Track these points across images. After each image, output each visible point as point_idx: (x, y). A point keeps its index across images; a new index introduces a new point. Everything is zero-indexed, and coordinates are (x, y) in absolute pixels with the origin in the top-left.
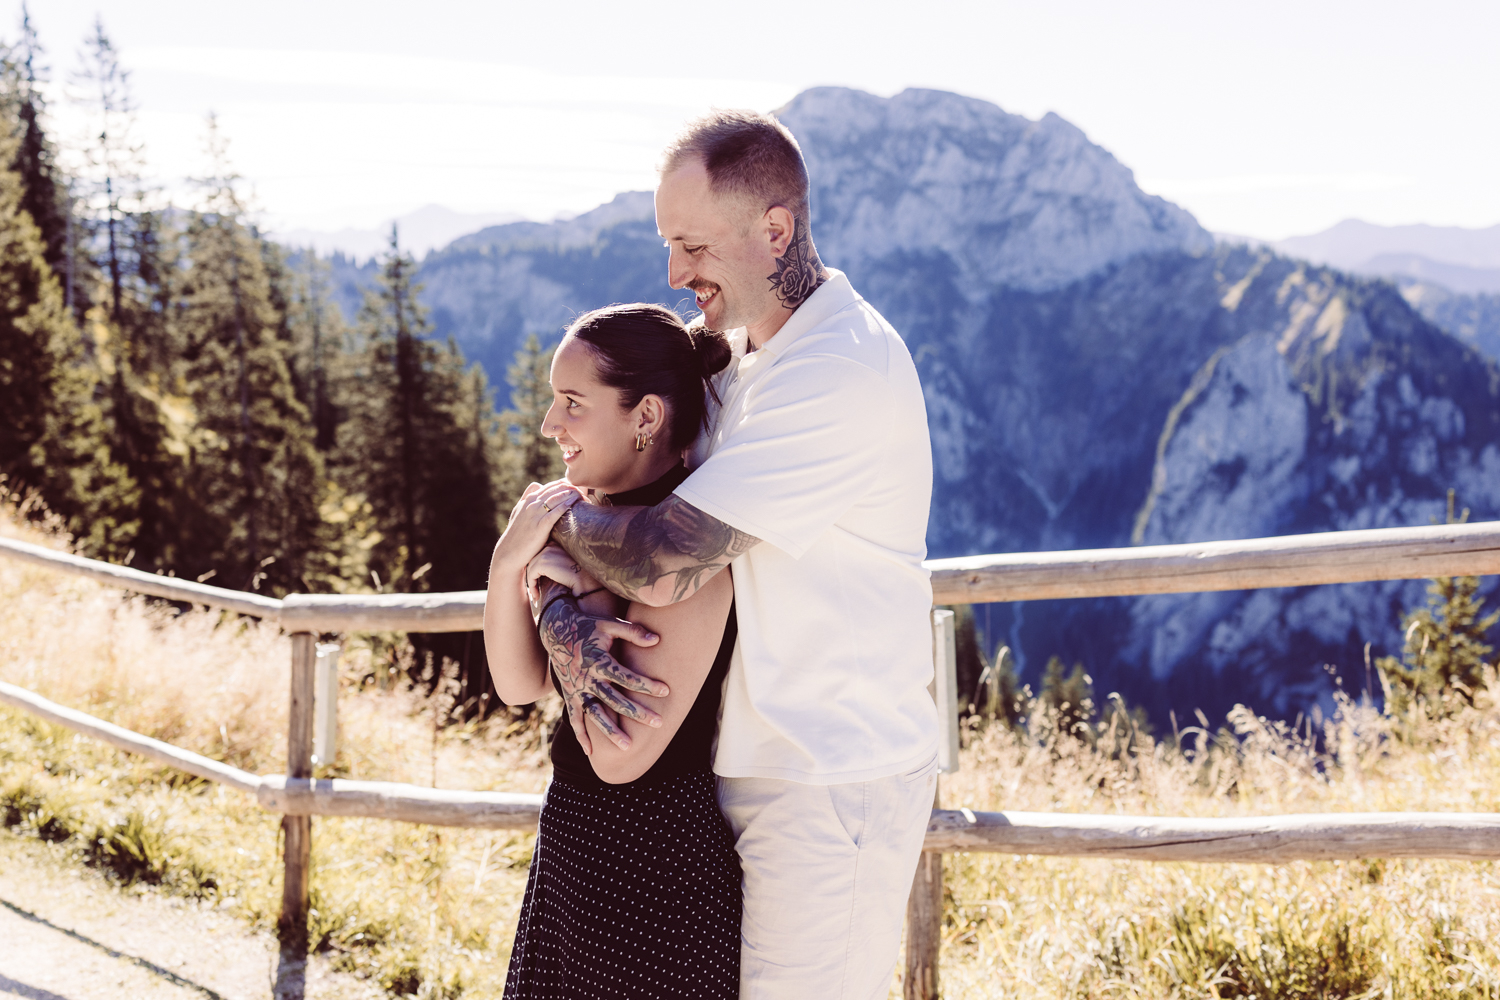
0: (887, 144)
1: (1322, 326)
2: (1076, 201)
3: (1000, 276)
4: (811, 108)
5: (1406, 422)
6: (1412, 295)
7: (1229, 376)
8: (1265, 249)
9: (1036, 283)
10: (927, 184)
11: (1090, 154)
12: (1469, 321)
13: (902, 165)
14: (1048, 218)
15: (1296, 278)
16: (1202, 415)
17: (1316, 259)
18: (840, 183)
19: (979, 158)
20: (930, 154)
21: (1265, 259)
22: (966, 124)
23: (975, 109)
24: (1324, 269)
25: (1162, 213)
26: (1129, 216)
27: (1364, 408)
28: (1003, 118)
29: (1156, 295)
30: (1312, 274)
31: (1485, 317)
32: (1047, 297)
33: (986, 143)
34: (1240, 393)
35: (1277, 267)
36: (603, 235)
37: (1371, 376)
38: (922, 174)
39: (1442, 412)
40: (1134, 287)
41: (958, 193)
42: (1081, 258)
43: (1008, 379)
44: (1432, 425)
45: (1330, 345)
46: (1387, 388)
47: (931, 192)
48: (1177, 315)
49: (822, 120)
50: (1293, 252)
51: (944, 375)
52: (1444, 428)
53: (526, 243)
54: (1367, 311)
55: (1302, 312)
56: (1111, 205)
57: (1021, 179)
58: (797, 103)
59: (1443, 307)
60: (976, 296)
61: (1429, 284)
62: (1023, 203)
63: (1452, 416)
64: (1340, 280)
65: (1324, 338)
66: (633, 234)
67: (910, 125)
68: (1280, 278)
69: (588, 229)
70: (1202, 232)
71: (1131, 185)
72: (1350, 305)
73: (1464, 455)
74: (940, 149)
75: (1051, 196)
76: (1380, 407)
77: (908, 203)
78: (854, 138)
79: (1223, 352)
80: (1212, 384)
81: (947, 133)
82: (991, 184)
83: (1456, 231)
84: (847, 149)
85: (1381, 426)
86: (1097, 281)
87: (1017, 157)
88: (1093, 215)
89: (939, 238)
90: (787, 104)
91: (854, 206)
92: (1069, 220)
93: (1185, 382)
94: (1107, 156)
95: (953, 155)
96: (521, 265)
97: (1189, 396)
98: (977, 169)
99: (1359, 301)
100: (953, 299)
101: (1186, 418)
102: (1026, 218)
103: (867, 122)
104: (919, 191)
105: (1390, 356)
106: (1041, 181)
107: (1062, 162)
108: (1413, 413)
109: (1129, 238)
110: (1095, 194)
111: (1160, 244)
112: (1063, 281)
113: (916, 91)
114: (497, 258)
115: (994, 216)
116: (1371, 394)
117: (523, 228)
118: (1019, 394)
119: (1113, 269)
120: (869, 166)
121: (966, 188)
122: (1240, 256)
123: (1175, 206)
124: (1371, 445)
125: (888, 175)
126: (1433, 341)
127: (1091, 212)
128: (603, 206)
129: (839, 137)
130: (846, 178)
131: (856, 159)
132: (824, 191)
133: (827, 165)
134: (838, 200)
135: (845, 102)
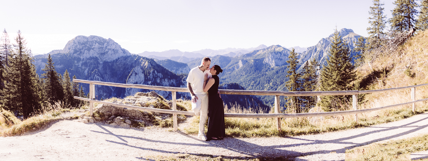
0: (88, 43)
1: (145, 65)
2: (113, 50)
3: (104, 60)
4: (78, 39)
5: (156, 76)
6: (155, 60)
7: (135, 72)
8: (138, 55)
9: (109, 61)
10: (94, 48)
11: (115, 43)
12: (161, 63)
13: (90, 46)
14: (110, 52)
15: (142, 59)
16: (132, 77)
17: (144, 57)
18: (82, 48)
19: (101, 45)
20: (94, 44)
21: (138, 57)
22: (99, 40)
23: (100, 38)
24: (145, 57)
25: (124, 51)
26: (120, 51)
27: (151, 75)
28: (103, 39)
29: (124, 62)
30: (143, 58)
31: (163, 63)
32: (110, 62)
33: (101, 43)
34: (136, 74)
35: (140, 57)
37: (152, 71)
38: (93, 47)
39: (160, 75)
40: (121, 61)
41: (98, 49)
42: (115, 57)
43: (106, 73)
44: (159, 76)
45: (146, 67)
46: (154, 72)
47: (94, 49)
48: (127, 64)
49: (79, 40)
50: (141, 55)
51: (98, 73)
52: (160, 77)
53: (41, 58)
54: (150, 63)
55: (143, 63)
56: (118, 50)
57: (106, 47)
58: (76, 38)
59: (158, 62)
60: (101, 63)
61: (156, 59)
62: (107, 50)
63: (161, 75)
64: (147, 59)
65: (146, 66)
66: (55, 56)
67: (91, 40)
68: (140, 59)
70: (129, 53)
71: (120, 47)
72: (148, 62)
73: (163, 80)
74: (95, 44)
75: (110, 49)
76: (153, 75)
77: (91, 50)
78: (84, 42)
79: (134, 68)
80: (132, 73)
81: (96, 41)
82: (102, 48)
83: (158, 53)
84: (83, 44)
85: (153, 77)
86: (117, 60)
87: (105, 44)
88: (116, 51)
89: (96, 55)
91: (84, 51)
92: (113, 52)
93: (129, 73)
94: (117, 44)
95: (97, 44)
96: (41, 60)
97: (130, 75)
98: (100, 46)
99: (149, 62)
100: (98, 63)
101: (130, 77)
102: (107, 52)
103: (86, 40)
104: (93, 49)
105: (154, 68)
106: (109, 48)
107: (111, 45)
108: (157, 75)
109: (121, 54)
110: (116, 49)
111: (125, 55)
112: (112, 60)
113: (92, 36)
114: (37, 60)
115: (103, 52)
116: (152, 73)
117: (40, 55)
118: (108, 75)
119: (119, 58)
120: (86, 46)
121: (99, 48)
122: (135, 56)
123: (126, 50)
124: (152, 79)
125: (89, 47)
126: (158, 66)
127: (115, 51)
129: (82, 42)
130: (83, 48)
131: (84, 45)
132: (80, 49)
133: (80, 46)
134: (82, 50)
135: (82, 38)
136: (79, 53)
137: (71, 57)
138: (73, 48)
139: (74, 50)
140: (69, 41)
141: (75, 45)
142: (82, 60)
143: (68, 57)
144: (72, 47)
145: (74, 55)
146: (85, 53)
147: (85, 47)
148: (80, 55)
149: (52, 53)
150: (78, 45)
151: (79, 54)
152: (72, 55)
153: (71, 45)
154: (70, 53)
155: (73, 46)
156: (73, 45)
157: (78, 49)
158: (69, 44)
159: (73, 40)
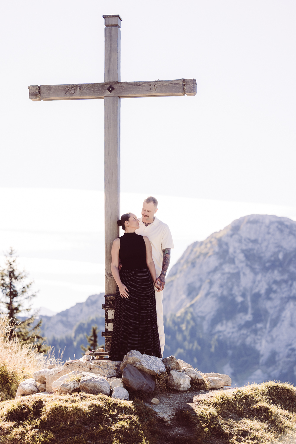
4: (244, 232)
18: (269, 291)
36: (80, 329)
49: (255, 241)
58: (236, 228)
69: (67, 325)
78: (281, 256)
84: (275, 264)
90: (226, 228)
91: (282, 309)
128: (79, 305)
129: (268, 255)
130: (275, 287)
131: (282, 273)
132: (256, 297)
133: (259, 277)
134: (268, 305)
135: (273, 227)
136: (249, 317)
137: (201, 342)
138: (216, 289)
139: (222, 299)
140: (195, 244)
141: (228, 268)
142: (262, 360)
143: (185, 339)
144: (211, 283)
145: (219, 328)
146: (286, 323)
147: (286, 282)
148: (255, 332)
149: (85, 309)
150: (248, 271)
151: (248, 325)
152: (206, 326)
153: (205, 269)
154: (193, 319)
155: (217, 276)
156: (215, 270)
157: (244, 295)
158: (193, 264)
159: (215, 242)
